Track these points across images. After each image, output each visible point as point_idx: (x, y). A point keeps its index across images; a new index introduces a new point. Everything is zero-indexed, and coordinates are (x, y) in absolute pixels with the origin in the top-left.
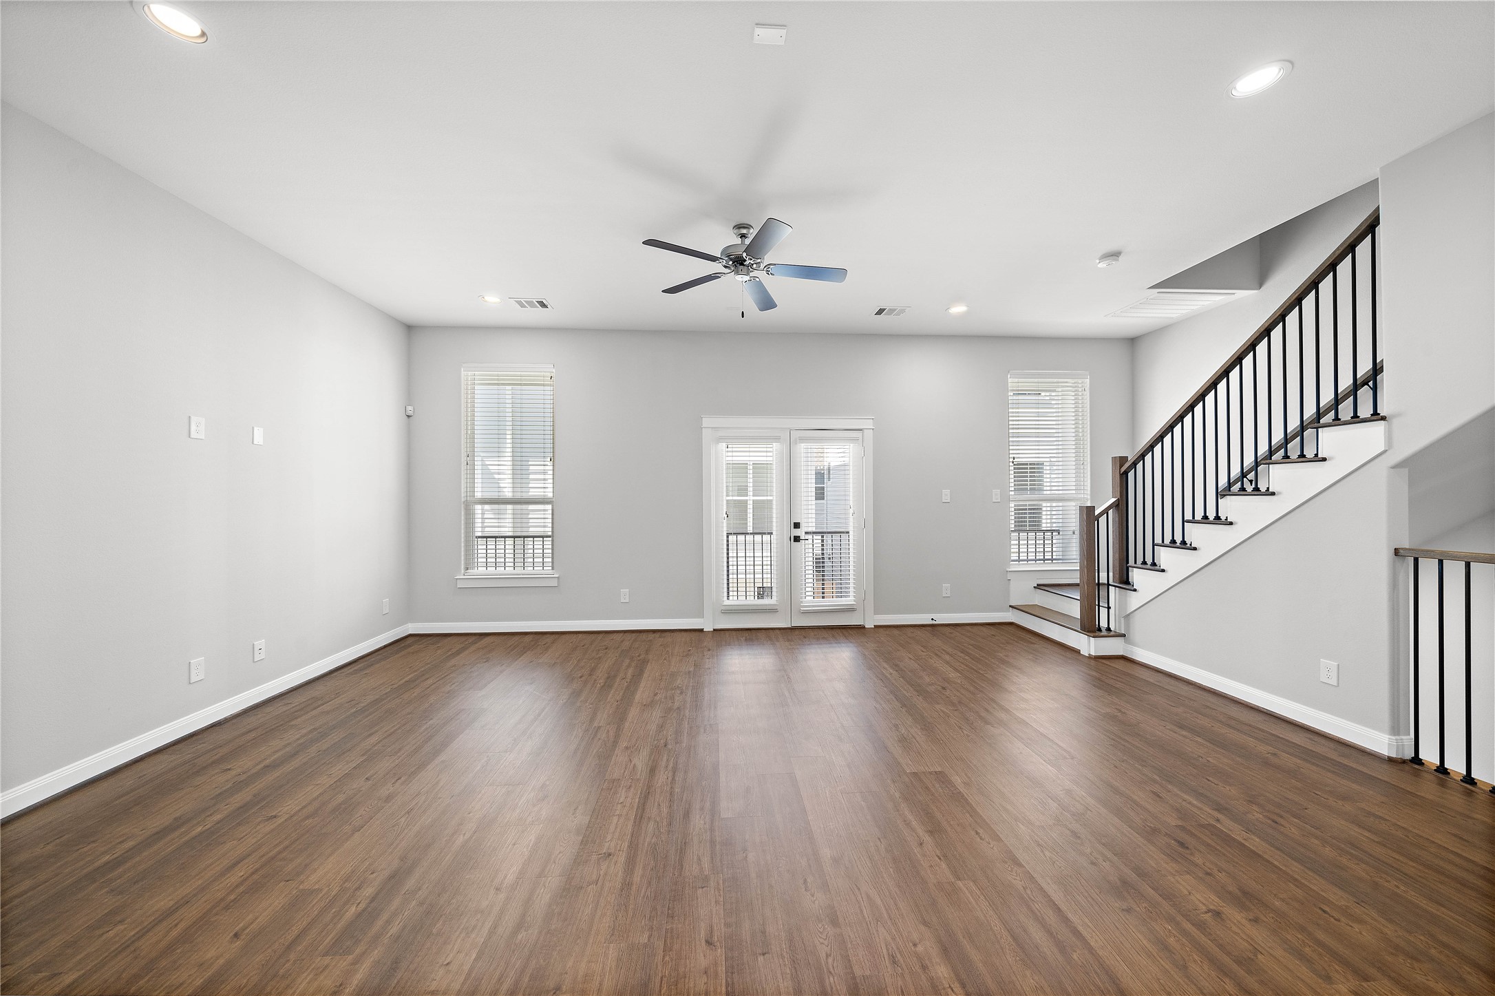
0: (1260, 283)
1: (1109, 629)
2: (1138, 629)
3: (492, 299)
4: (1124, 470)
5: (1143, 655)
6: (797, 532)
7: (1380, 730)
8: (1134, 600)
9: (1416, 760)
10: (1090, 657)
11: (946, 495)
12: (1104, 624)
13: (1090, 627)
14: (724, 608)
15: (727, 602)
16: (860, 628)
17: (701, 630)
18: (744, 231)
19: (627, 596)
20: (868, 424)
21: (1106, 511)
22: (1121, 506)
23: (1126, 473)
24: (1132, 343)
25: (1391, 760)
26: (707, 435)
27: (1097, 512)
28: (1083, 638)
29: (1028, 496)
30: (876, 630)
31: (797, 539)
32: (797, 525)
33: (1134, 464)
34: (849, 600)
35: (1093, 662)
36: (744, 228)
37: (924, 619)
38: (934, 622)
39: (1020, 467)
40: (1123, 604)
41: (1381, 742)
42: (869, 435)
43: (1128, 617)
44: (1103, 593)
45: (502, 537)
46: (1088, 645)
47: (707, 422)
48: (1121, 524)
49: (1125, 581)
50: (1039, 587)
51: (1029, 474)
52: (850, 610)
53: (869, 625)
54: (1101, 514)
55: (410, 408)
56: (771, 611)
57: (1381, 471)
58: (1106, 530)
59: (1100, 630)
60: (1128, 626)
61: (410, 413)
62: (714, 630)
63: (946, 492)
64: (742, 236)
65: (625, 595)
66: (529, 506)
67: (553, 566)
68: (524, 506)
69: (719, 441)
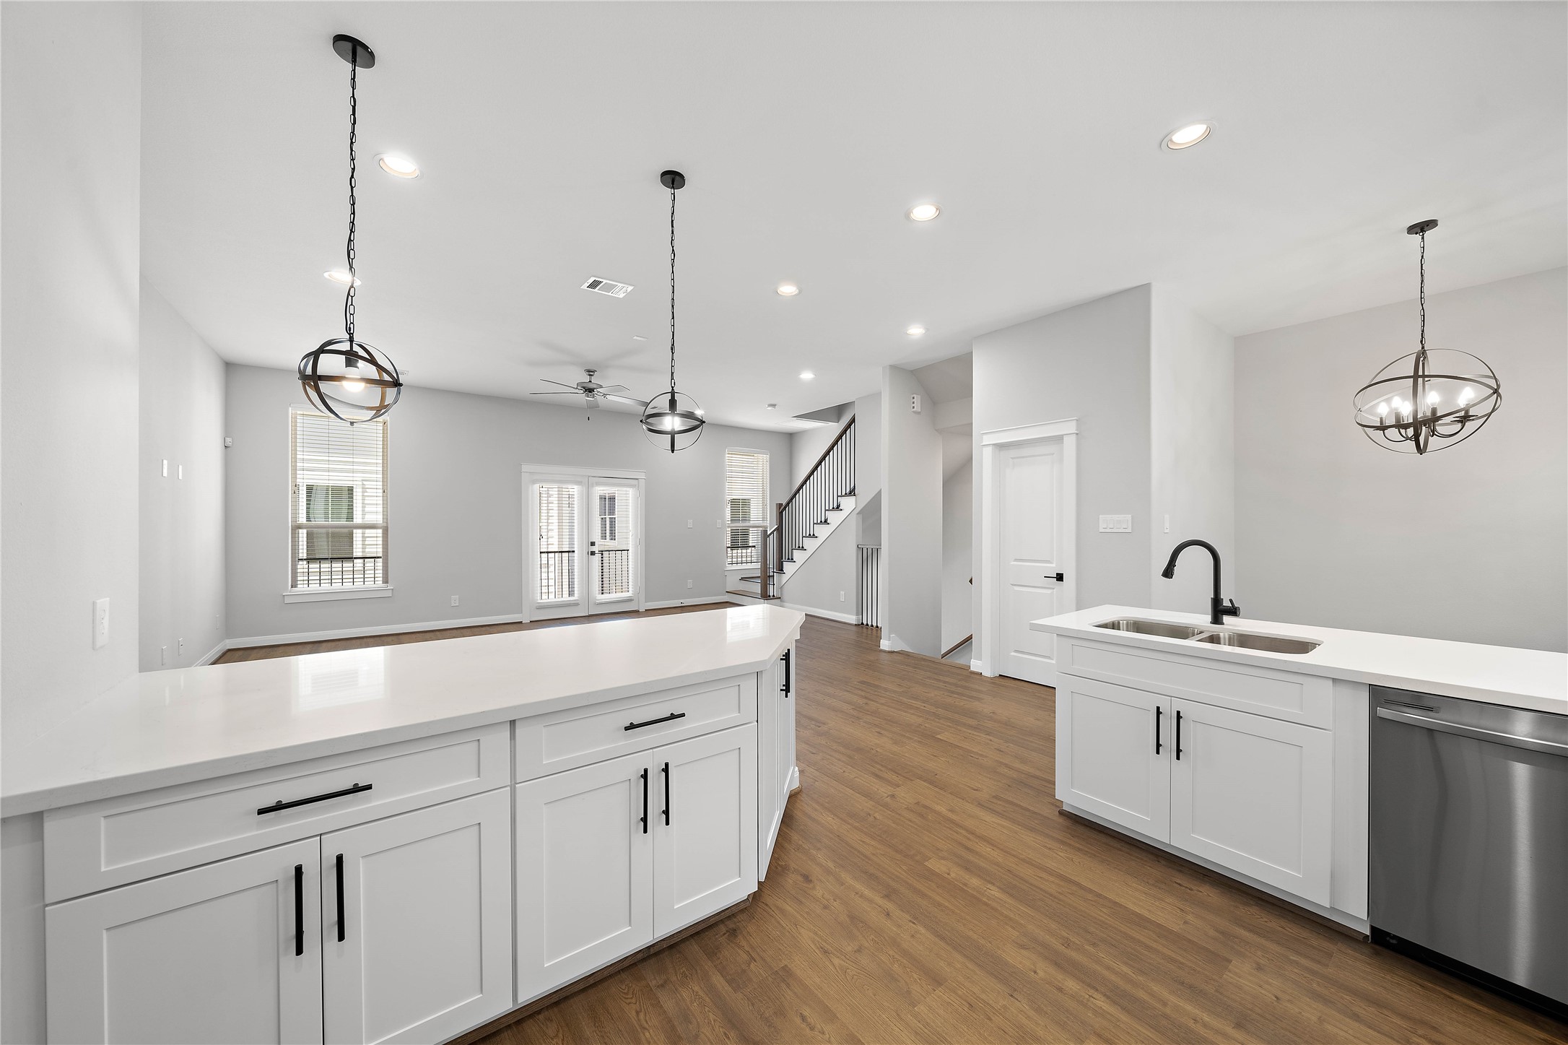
1: (774, 596)
4: (781, 509)
6: (593, 549)
7: (854, 615)
8: (785, 578)
9: (862, 624)
11: (690, 523)
12: (771, 594)
13: (766, 596)
14: (537, 605)
15: (539, 601)
16: (636, 612)
17: (521, 622)
19: (457, 601)
20: (642, 476)
21: (773, 532)
22: (779, 530)
23: (782, 512)
24: (791, 436)
25: (855, 626)
26: (525, 477)
27: (768, 533)
28: (762, 602)
29: (741, 524)
30: (646, 613)
31: (593, 553)
32: (593, 544)
33: (785, 508)
34: (630, 594)
36: (592, 372)
37: (676, 603)
38: (683, 605)
39: (734, 503)
40: (780, 581)
41: (852, 619)
42: (642, 483)
43: (783, 588)
44: (772, 577)
47: (525, 468)
48: (779, 539)
49: (781, 569)
50: (742, 579)
51: (740, 507)
52: (629, 600)
53: (641, 610)
54: (770, 534)
55: (228, 440)
56: (575, 604)
57: (855, 515)
58: (772, 542)
59: (769, 596)
60: (781, 594)
61: (229, 444)
62: (530, 621)
63: (690, 521)
64: (590, 375)
65: (455, 600)
66: (360, 531)
67: (386, 581)
68: (355, 531)
69: (534, 482)
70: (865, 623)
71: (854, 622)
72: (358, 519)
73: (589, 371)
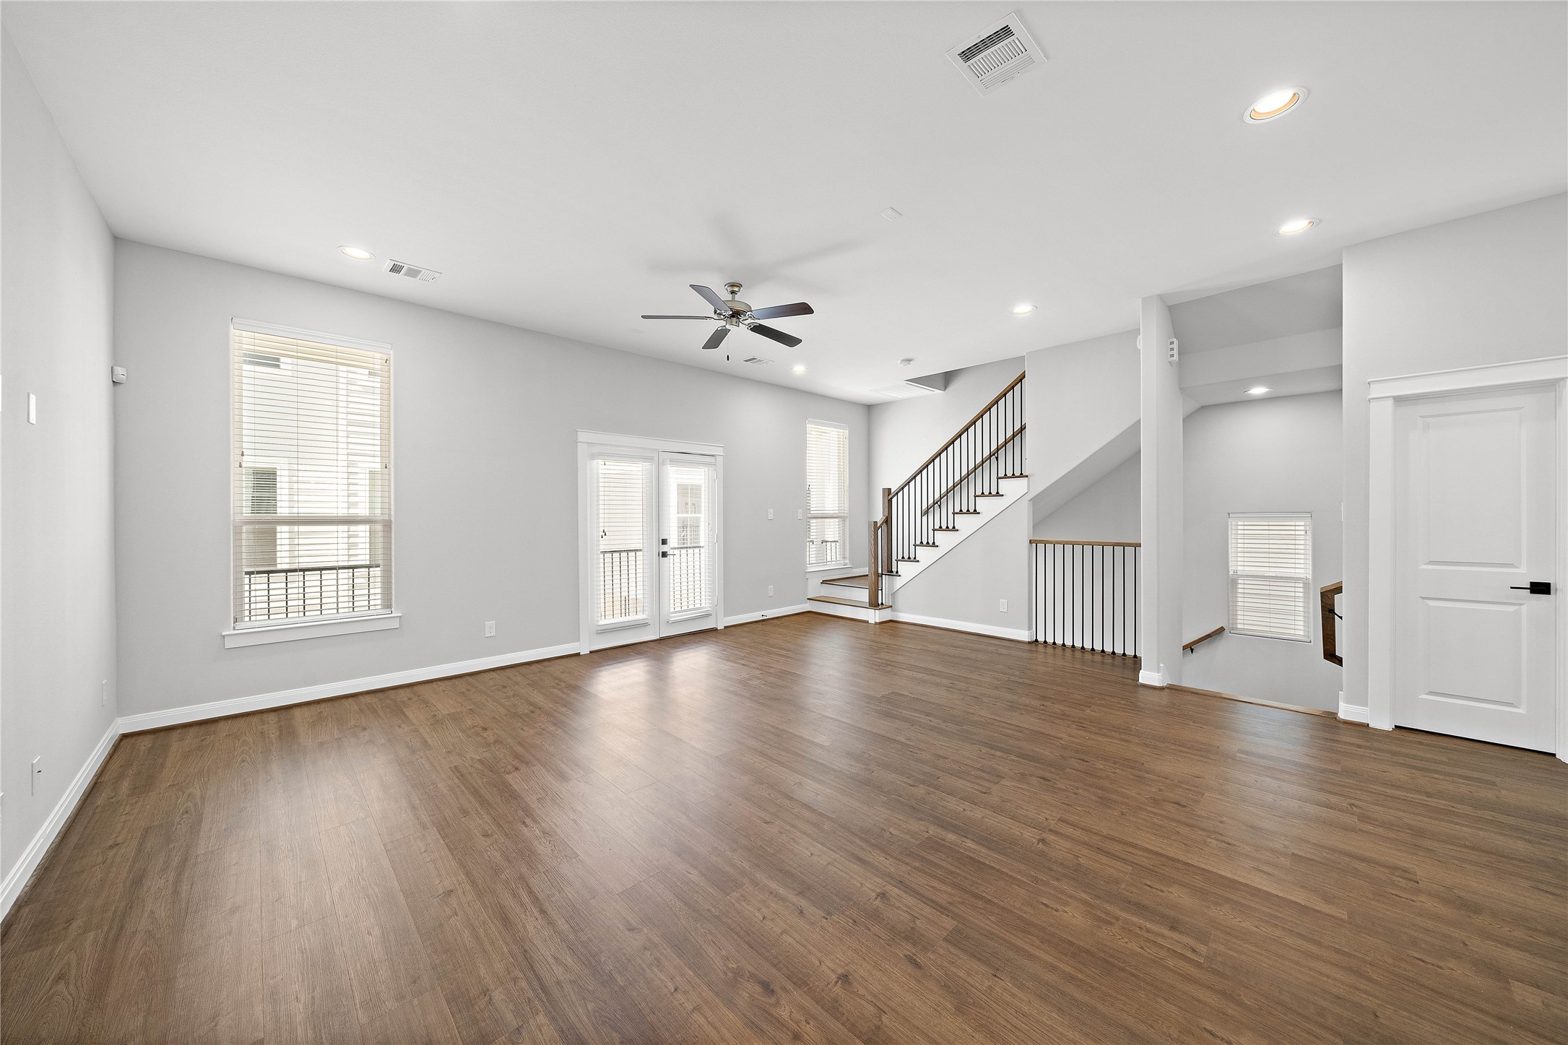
0: (945, 388)
1: (882, 604)
2: (900, 602)
3: (357, 253)
4: (889, 497)
5: (904, 617)
6: (665, 548)
7: (1025, 630)
8: (899, 582)
9: (1036, 640)
10: (876, 623)
11: (771, 513)
12: (880, 601)
13: (874, 604)
14: (598, 628)
15: (604, 623)
16: (714, 630)
17: (578, 654)
18: (736, 289)
19: (494, 629)
20: (719, 452)
21: (881, 524)
22: (889, 521)
23: (890, 500)
24: (870, 410)
25: (1029, 642)
26: (582, 449)
27: (878, 525)
28: (871, 611)
30: (726, 630)
31: (664, 555)
32: (664, 542)
33: (897, 494)
35: (877, 626)
36: (737, 286)
37: (756, 616)
38: (764, 617)
40: (891, 585)
41: (1024, 636)
42: (720, 460)
43: (893, 594)
44: (880, 578)
45: (301, 570)
46: (873, 616)
47: (583, 436)
48: (889, 532)
49: (891, 571)
50: (824, 582)
52: (705, 615)
53: (720, 627)
54: (880, 527)
55: (117, 371)
56: (643, 625)
57: (1025, 501)
58: (881, 536)
59: (878, 606)
60: (894, 600)
61: (120, 377)
62: (591, 652)
63: (771, 511)
64: (733, 292)
65: (490, 628)
66: (285, 528)
67: (387, 604)
68: (279, 528)
69: (593, 456)
70: (1041, 639)
71: (1027, 639)
72: (283, 510)
73: (733, 285)
